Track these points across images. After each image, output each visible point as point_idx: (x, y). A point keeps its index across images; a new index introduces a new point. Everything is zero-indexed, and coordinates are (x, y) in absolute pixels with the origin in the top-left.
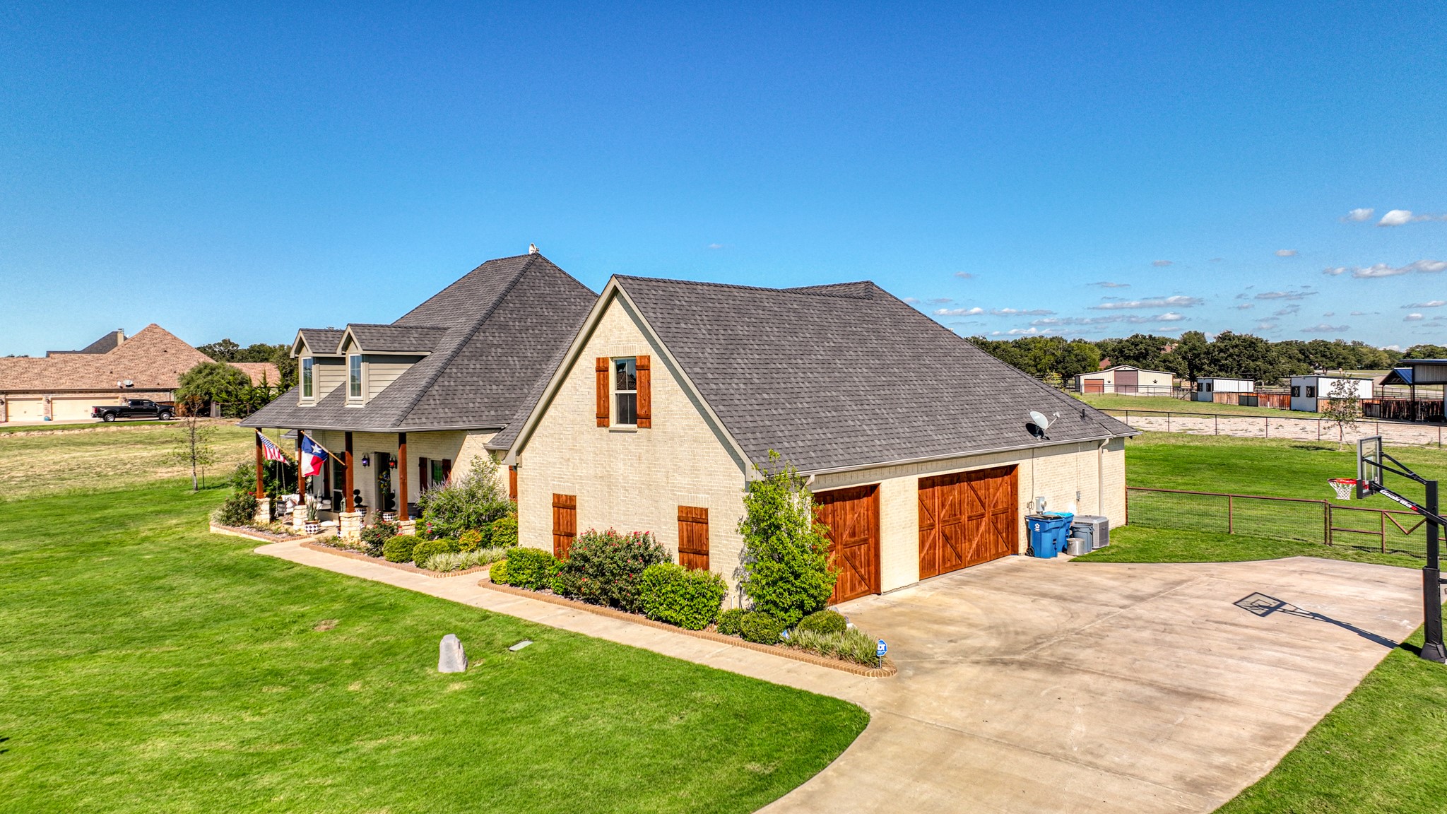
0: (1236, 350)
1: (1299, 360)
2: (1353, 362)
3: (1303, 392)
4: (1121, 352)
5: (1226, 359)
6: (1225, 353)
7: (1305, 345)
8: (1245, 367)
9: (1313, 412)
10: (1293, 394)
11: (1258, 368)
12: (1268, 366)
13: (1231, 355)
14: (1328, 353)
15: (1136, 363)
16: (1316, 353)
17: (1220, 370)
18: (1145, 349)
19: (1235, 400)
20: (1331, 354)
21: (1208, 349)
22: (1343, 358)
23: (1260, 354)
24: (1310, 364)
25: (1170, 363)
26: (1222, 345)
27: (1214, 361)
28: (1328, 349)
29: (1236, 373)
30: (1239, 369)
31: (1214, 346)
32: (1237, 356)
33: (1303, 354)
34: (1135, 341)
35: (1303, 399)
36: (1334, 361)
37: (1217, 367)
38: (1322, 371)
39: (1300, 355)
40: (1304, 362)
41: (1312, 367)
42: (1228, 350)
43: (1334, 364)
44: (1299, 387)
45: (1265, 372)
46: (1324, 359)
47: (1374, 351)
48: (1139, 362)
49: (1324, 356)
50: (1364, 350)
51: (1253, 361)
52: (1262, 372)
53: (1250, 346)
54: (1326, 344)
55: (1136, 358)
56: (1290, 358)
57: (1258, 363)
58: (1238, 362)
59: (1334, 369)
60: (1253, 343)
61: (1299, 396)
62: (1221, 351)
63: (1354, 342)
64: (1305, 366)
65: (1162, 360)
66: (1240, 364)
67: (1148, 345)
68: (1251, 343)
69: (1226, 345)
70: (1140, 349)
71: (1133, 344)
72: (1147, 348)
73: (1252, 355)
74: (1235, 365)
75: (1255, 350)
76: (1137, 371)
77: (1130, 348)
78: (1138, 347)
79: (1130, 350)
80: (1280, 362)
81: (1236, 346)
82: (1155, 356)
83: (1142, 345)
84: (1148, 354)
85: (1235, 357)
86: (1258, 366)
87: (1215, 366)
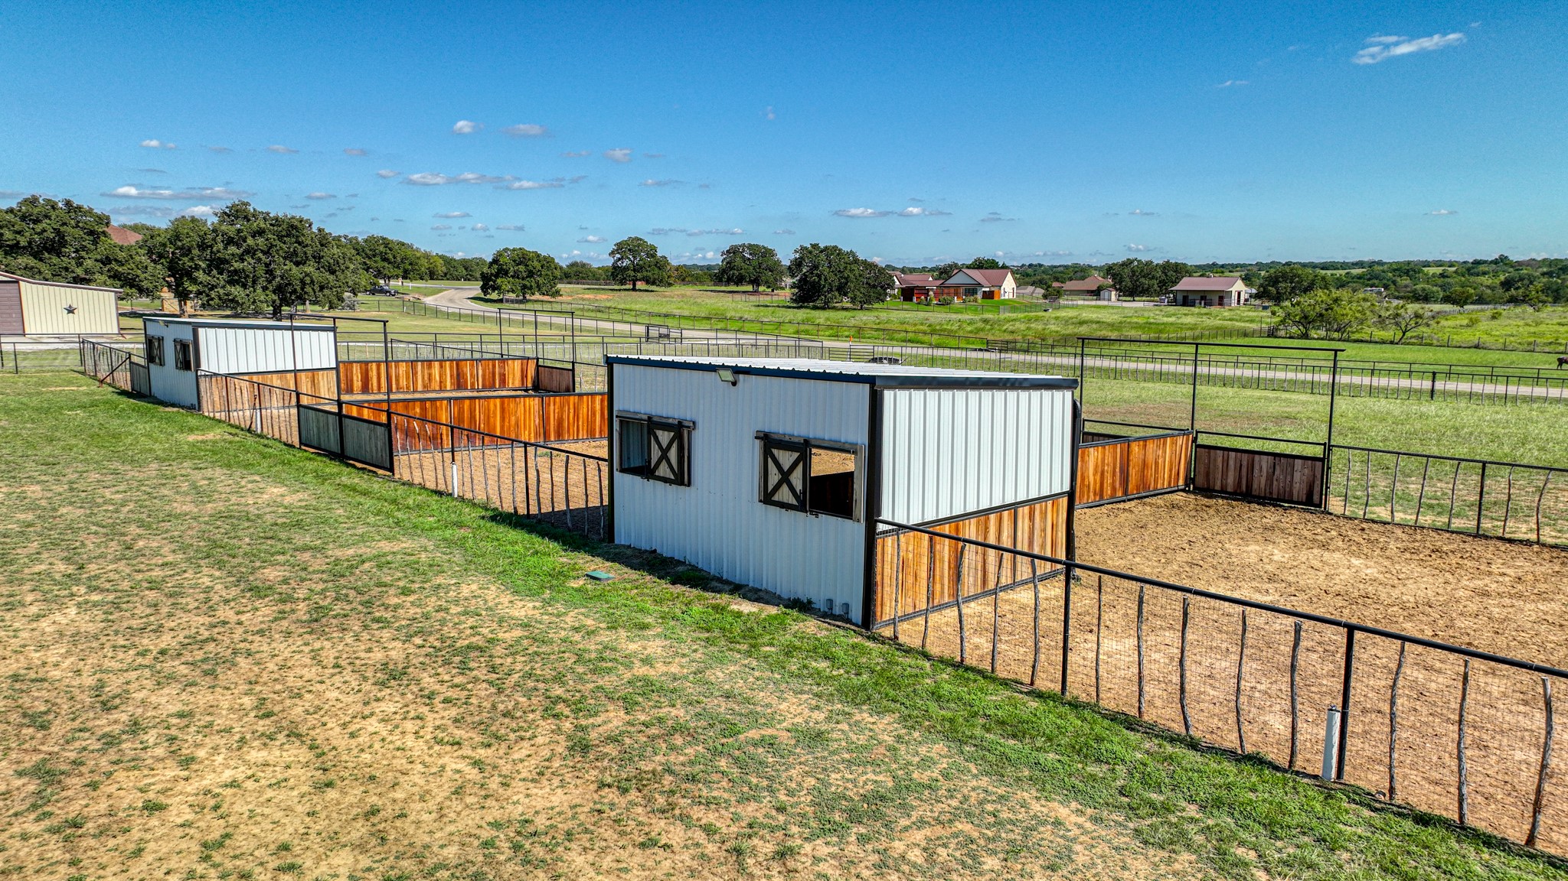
0: (260, 241)
2: (421, 270)
5: (243, 260)
6: (238, 246)
7: (358, 243)
11: (308, 280)
12: (326, 275)
13: (251, 251)
14: (391, 257)
15: (32, 262)
16: (374, 256)
17: (232, 282)
18: (57, 231)
19: (280, 418)
20: (395, 257)
21: (203, 237)
22: (411, 264)
23: (309, 251)
26: (231, 231)
27: (217, 264)
28: (391, 250)
29: (265, 289)
31: (215, 231)
32: (264, 253)
34: (31, 212)
36: (398, 267)
37: (225, 276)
42: (244, 240)
43: (400, 272)
45: (322, 288)
48: (41, 260)
49: (385, 260)
51: (297, 264)
53: (288, 235)
54: (386, 243)
57: (308, 269)
58: (267, 265)
60: (293, 227)
61: (683, 480)
62: (230, 241)
65: (99, 257)
66: (271, 271)
67: (64, 224)
68: (292, 229)
69: (239, 231)
70: (44, 231)
71: (23, 218)
72: (62, 229)
73: (295, 253)
74: (262, 272)
75: (300, 243)
76: (17, 282)
77: (17, 228)
78: (39, 227)
79: (19, 233)
80: (347, 268)
81: (260, 232)
82: (83, 248)
83: (48, 221)
84: (63, 243)
85: (260, 255)
86: (307, 275)
87: (221, 273)
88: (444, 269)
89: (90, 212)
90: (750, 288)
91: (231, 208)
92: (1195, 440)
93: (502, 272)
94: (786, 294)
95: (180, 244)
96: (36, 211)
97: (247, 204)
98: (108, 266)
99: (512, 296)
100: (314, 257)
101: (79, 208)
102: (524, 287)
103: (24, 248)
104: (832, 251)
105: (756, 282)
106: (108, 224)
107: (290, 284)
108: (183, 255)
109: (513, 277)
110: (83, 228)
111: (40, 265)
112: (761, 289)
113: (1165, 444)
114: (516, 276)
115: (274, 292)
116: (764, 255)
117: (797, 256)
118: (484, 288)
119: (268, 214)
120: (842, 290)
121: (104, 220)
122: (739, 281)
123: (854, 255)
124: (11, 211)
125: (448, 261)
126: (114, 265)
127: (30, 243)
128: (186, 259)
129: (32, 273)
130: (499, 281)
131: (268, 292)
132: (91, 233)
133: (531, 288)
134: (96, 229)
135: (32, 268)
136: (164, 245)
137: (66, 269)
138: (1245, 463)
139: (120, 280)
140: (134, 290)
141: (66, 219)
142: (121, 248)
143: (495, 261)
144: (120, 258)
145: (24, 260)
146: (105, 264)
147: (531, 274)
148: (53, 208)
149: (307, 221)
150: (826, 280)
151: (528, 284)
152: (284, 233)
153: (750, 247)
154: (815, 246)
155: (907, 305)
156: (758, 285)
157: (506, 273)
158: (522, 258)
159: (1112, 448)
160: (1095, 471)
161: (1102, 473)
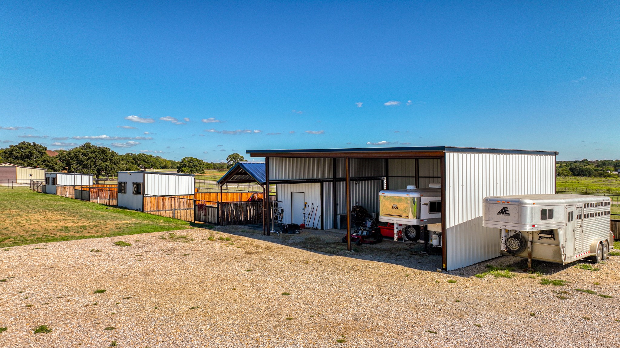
0: (94, 155)
1: (133, 163)
2: (158, 165)
3: (130, 188)
4: (11, 153)
5: (87, 161)
6: (86, 156)
7: (135, 156)
8: (99, 166)
9: (140, 210)
10: (120, 191)
11: (107, 167)
12: (113, 165)
13: (90, 158)
15: (21, 161)
16: (141, 160)
18: (30, 152)
19: (72, 194)
20: (148, 161)
21: (76, 154)
22: (154, 163)
23: (108, 158)
24: (139, 165)
25: (49, 162)
26: (85, 152)
27: (80, 162)
28: (147, 158)
29: (93, 170)
30: (95, 167)
31: (79, 152)
32: (94, 158)
33: (135, 160)
34: (23, 146)
35: (129, 197)
36: (149, 164)
38: (144, 169)
39: (133, 161)
40: (136, 164)
41: (139, 167)
42: (88, 154)
43: (150, 166)
44: (125, 183)
45: (111, 169)
46: (145, 163)
47: (165, 161)
48: (24, 161)
49: (145, 162)
50: (161, 160)
51: (104, 162)
52: (110, 169)
53: (102, 153)
54: (146, 156)
55: (23, 159)
56: (128, 161)
57: (108, 163)
58: (95, 162)
59: (149, 168)
60: (105, 151)
61: (125, 192)
62: (85, 155)
63: (157, 156)
64: (136, 166)
65: (42, 160)
66: (96, 164)
67: (32, 150)
68: (103, 151)
69: (87, 152)
70: (26, 152)
71: (20, 148)
72: (31, 151)
73: (104, 158)
74: (93, 164)
75: (105, 156)
76: (16, 167)
77: (18, 151)
78: (25, 151)
79: (18, 153)
80: (120, 163)
81: (94, 152)
82: (38, 157)
83: (27, 149)
84: (32, 156)
85: (93, 159)
86: (107, 165)
87: (80, 165)
88: (171, 165)
89: (41, 146)
91: (85, 144)
93: (184, 166)
95: (70, 156)
96: (24, 146)
97: (90, 143)
98: (45, 163)
99: (188, 174)
100: (110, 160)
101: (37, 145)
102: (192, 171)
103: (19, 157)
106: (46, 150)
107: (102, 168)
108: (71, 160)
109: (188, 167)
110: (38, 151)
111: (23, 162)
114: (189, 167)
115: (96, 170)
118: (178, 171)
119: (96, 146)
121: (45, 149)
124: (16, 146)
125: (172, 162)
126: (47, 163)
127: (21, 156)
128: (72, 161)
129: (21, 165)
130: (183, 168)
131: (94, 171)
132: (41, 152)
133: (194, 171)
134: (42, 151)
135: (21, 163)
136: (65, 156)
137: (32, 164)
139: (48, 167)
140: (52, 170)
141: (33, 148)
142: (49, 157)
143: (182, 162)
144: (48, 160)
145: (19, 161)
146: (44, 162)
147: (194, 166)
148: (29, 145)
149: (108, 148)
151: (193, 169)
152: (101, 152)
157: (186, 166)
158: (192, 160)
159: (236, 194)
160: (231, 199)
161: (233, 199)
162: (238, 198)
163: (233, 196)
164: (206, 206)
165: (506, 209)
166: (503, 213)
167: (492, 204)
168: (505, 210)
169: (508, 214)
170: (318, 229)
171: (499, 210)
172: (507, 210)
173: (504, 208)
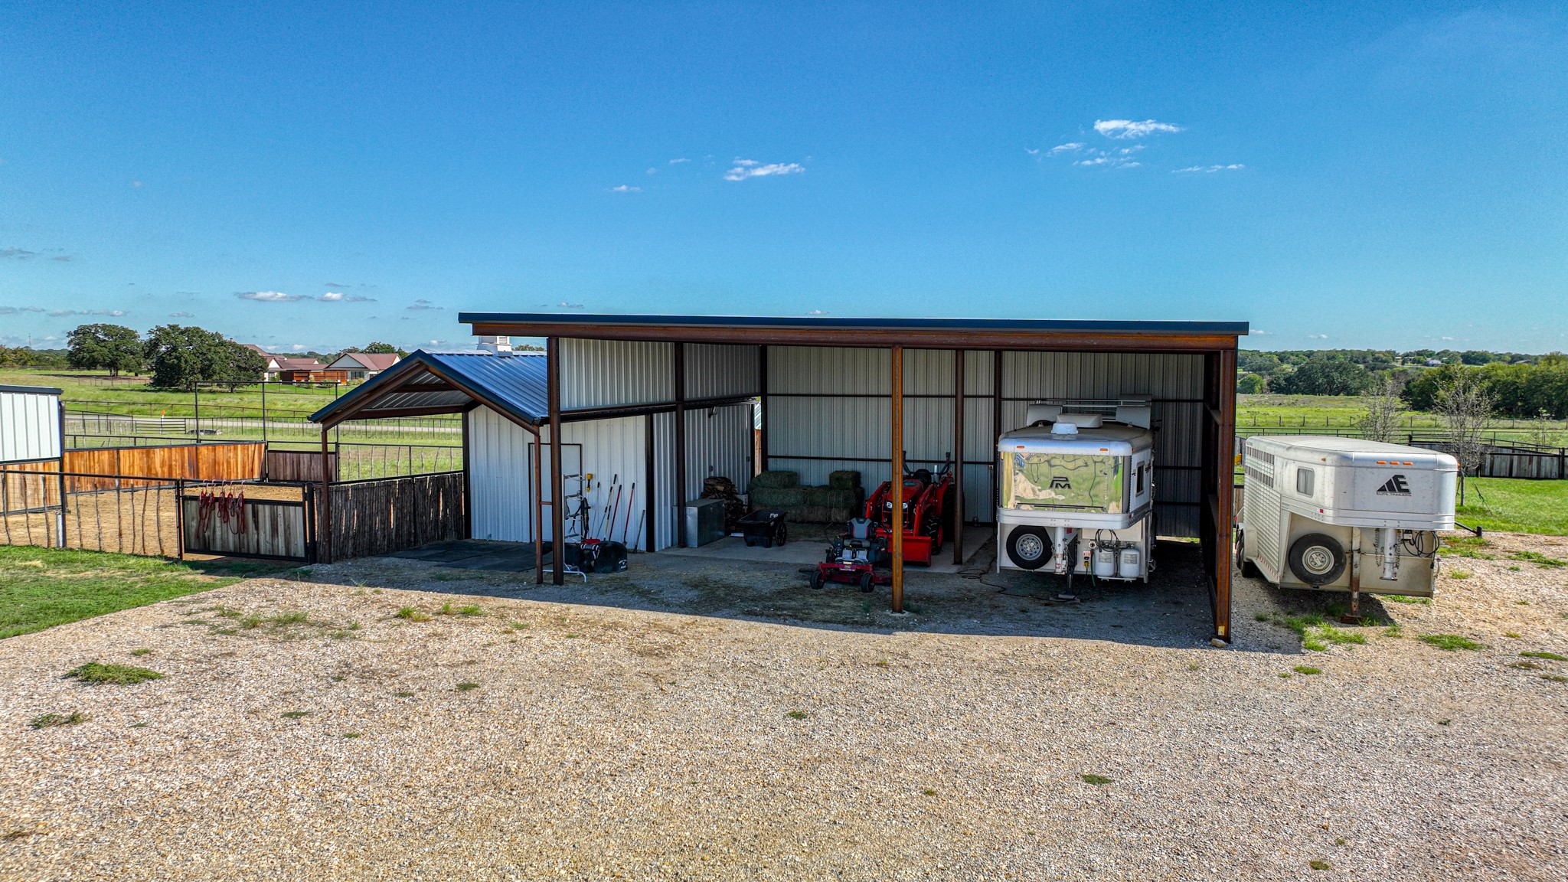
90: (107, 373)
92: (266, 447)
94: (146, 379)
104: (194, 334)
105: (113, 365)
112: (121, 373)
113: (236, 449)
116: (123, 337)
117: (153, 336)
120: (207, 372)
122: (92, 364)
123: (220, 337)
138: (295, 460)
150: (186, 362)
153: (104, 327)
154: (174, 328)
155: (285, 388)
156: (117, 369)
159: (178, 450)
160: (163, 465)
161: (170, 467)
162: (186, 464)
163: (170, 458)
164: (246, 501)
165: (1401, 480)
166: (1392, 489)
167: (1365, 469)
168: (1399, 484)
169: (1407, 491)
170: (642, 553)
171: (1383, 482)
172: (1404, 483)
173: (1396, 477)
